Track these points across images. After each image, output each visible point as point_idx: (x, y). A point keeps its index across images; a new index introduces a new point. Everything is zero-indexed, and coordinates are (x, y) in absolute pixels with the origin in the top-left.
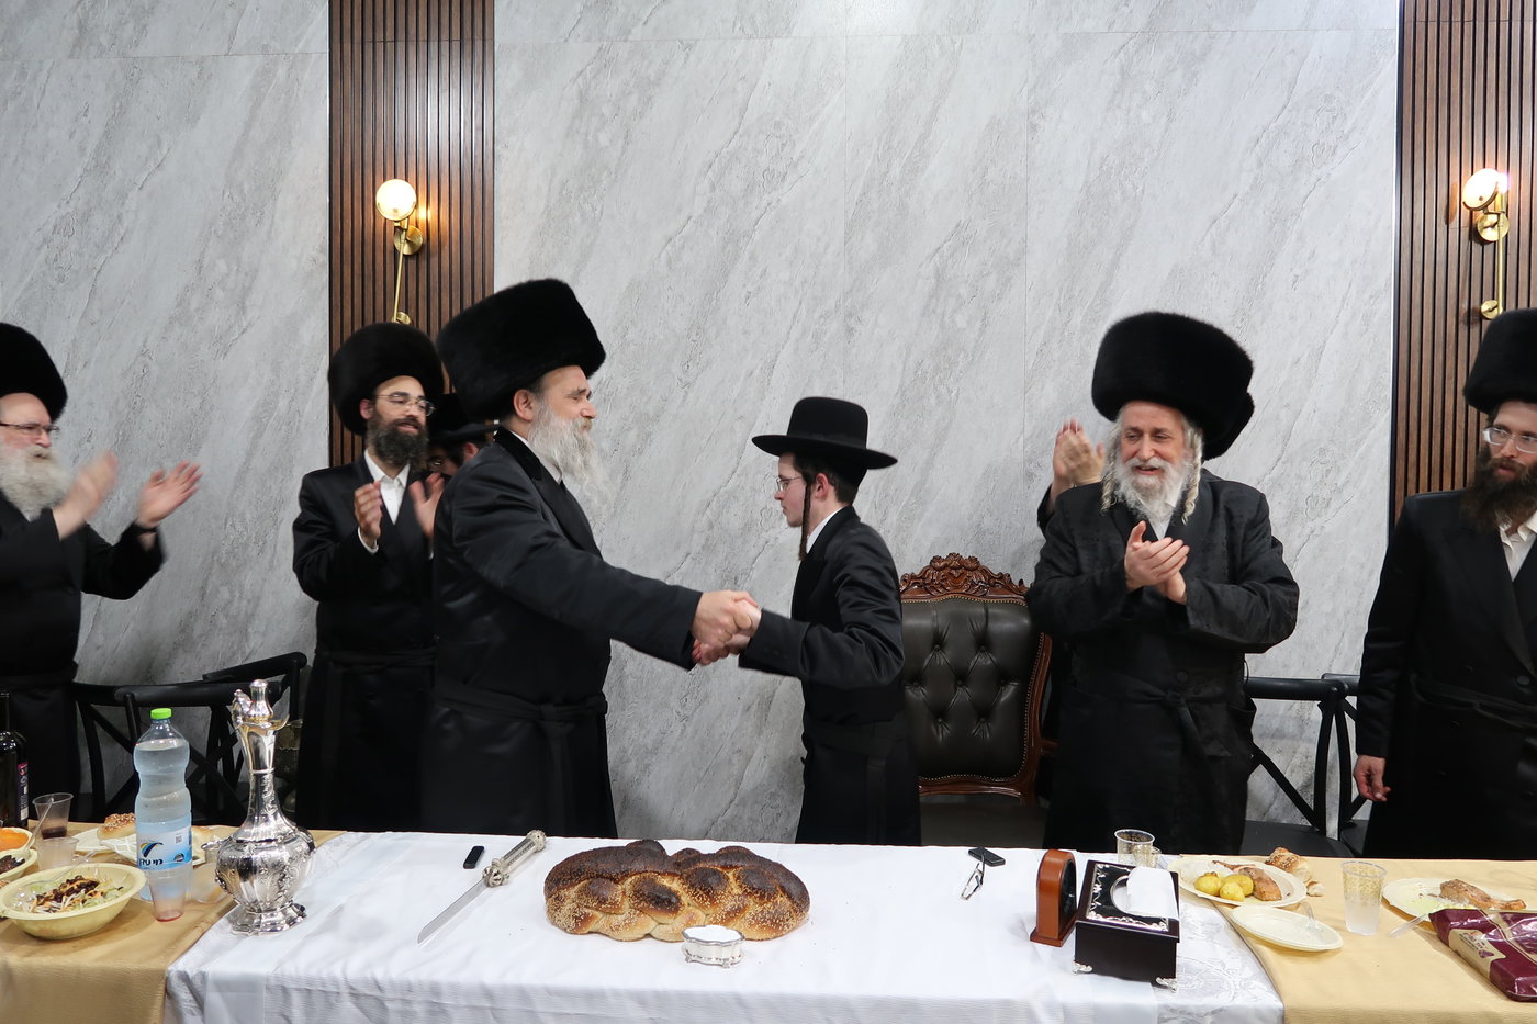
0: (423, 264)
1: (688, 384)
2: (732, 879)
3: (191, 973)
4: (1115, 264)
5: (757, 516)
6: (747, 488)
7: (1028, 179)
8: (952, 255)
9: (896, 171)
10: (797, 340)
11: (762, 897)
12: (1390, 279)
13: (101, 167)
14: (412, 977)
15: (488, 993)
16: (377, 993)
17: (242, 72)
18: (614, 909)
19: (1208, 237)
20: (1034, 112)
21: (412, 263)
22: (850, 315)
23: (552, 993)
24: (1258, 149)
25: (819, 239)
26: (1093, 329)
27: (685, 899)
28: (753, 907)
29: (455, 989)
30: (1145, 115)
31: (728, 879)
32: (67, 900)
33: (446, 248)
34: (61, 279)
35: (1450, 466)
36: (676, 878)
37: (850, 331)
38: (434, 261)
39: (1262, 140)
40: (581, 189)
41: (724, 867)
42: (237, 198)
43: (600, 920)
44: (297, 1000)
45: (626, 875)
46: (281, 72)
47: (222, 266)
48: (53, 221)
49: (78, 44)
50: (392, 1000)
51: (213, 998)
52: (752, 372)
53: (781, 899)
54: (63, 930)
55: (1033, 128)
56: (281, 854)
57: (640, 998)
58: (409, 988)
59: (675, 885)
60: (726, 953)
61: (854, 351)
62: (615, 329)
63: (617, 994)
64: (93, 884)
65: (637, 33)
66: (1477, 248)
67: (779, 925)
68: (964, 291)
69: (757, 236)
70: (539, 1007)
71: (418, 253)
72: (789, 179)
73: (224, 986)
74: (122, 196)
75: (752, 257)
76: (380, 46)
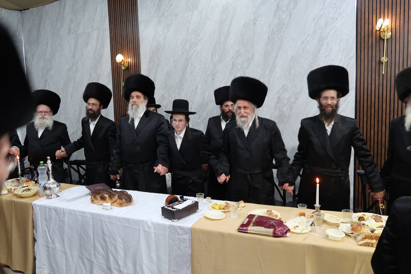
0: (128, 71)
1: (180, 94)
2: (117, 195)
3: (35, 204)
4: (276, 57)
5: (195, 124)
6: (193, 117)
7: (254, 37)
8: (236, 58)
9: (222, 39)
10: (202, 82)
11: (120, 199)
12: (354, 53)
13: (74, 57)
14: (61, 207)
15: (70, 210)
16: (56, 209)
17: (95, 34)
18: (97, 199)
19: (301, 47)
20: (255, 20)
21: (126, 71)
22: (213, 75)
23: (80, 212)
24: (315, 21)
25: (206, 58)
26: (271, 74)
27: (108, 199)
28: (119, 200)
29: (66, 209)
30: (284, 17)
31: (116, 195)
32: (25, 191)
33: (132, 67)
34: (69, 80)
35: (374, 105)
36: (108, 195)
37: (213, 79)
38: (130, 70)
39: (316, 19)
40: (156, 52)
41: (116, 193)
42: (96, 60)
43: (95, 201)
44: (47, 209)
45: (100, 194)
46: (101, 33)
47: (94, 75)
48: (67, 69)
49: (69, 32)
50: (58, 210)
51: (37, 208)
52: (193, 90)
53: (124, 200)
54: (23, 196)
55: (255, 24)
56: (52, 186)
57: (90, 213)
58: (60, 209)
59: (107, 196)
60: (107, 208)
61: (214, 84)
62: (165, 83)
63: (87, 212)
64: (30, 189)
65: (166, 14)
66: (382, 42)
67: (121, 205)
68: (239, 67)
69: (192, 58)
70: (77, 214)
71: (128, 68)
72: (199, 44)
73: (39, 206)
74: (77, 62)
75: (192, 63)
76: (118, 25)
